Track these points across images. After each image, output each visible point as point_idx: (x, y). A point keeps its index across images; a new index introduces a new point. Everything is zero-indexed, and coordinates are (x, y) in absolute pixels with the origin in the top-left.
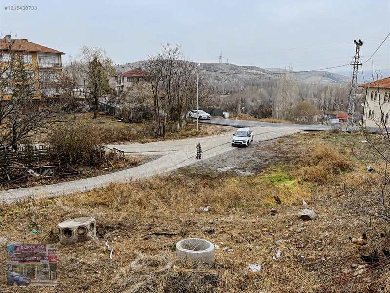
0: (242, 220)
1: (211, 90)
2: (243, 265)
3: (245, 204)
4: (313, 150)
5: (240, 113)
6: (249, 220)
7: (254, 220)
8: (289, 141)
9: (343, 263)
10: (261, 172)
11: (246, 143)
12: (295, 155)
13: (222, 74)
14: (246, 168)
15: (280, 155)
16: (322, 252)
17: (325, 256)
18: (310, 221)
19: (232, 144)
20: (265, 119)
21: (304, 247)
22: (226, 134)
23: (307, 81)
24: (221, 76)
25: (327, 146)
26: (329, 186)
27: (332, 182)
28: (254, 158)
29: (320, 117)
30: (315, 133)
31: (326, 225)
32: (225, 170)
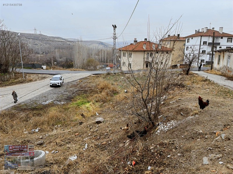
0: (62, 132)
1: (31, 51)
2: (66, 159)
3: (63, 122)
4: (99, 85)
5: (53, 66)
6: (67, 131)
7: (69, 130)
8: (85, 81)
9: (119, 141)
10: (71, 101)
11: (59, 84)
12: (89, 89)
13: (38, 41)
14: (61, 99)
15: (81, 89)
16: (109, 139)
17: (111, 140)
18: (101, 123)
19: (51, 85)
20: (70, 69)
21: (99, 138)
22: (46, 80)
23: (91, 46)
24: (37, 42)
25: (106, 82)
26: (109, 103)
27: (110, 100)
28: (66, 93)
29: (100, 67)
30: (98, 75)
31: (109, 124)
32: (47, 103)
